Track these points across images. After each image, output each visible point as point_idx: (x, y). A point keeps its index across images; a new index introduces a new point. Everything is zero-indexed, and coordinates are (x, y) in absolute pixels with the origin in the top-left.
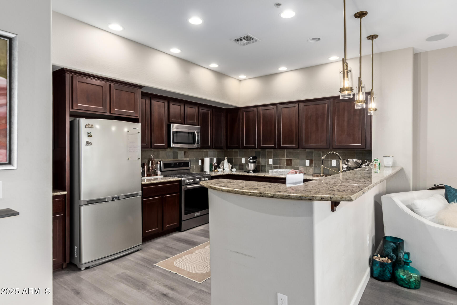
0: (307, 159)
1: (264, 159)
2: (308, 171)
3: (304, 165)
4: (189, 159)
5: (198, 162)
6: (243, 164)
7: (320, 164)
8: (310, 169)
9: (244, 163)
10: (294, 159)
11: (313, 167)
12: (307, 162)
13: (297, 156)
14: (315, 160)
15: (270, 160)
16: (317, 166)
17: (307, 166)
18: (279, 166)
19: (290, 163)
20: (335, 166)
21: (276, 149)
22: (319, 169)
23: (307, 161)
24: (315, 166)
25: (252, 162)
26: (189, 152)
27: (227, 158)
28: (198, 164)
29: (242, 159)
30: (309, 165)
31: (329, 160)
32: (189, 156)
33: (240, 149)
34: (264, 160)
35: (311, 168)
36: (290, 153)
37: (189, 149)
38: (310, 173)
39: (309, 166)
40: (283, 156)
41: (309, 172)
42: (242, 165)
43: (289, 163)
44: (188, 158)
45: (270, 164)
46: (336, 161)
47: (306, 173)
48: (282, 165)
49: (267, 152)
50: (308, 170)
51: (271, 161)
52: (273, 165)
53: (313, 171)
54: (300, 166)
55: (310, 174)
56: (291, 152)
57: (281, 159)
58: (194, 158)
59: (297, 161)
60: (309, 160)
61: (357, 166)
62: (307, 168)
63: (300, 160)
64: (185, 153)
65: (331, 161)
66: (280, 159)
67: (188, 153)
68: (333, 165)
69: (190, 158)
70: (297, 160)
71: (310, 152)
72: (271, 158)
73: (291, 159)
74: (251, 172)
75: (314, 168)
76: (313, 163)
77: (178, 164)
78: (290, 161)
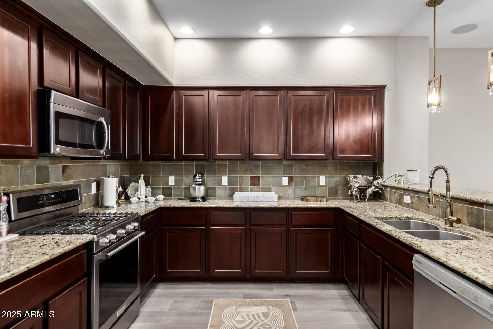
0: (284, 176)
1: (213, 176)
2: (285, 194)
3: (280, 185)
4: (74, 182)
5: (90, 187)
6: (171, 185)
7: (304, 182)
8: (288, 190)
9: (173, 184)
10: (264, 177)
11: (293, 187)
12: (285, 181)
13: (268, 171)
14: (296, 177)
15: (223, 178)
16: (299, 184)
17: (284, 186)
18: (238, 187)
19: (257, 182)
20: (325, 184)
21: (244, 160)
22: (302, 189)
23: (284, 178)
24: (296, 185)
25: (200, 183)
26: (73, 166)
27: (143, 177)
28: (91, 192)
29: (170, 177)
30: (287, 184)
31: (315, 176)
32: (74, 175)
33: (174, 160)
34: (213, 178)
35: (290, 188)
36: (257, 166)
37: (73, 159)
38: (289, 195)
39: (288, 186)
40: (246, 171)
41: (287, 194)
42: (170, 188)
43: (255, 182)
44: (71, 179)
45: (223, 184)
46: (326, 177)
47: (283, 197)
48: (245, 186)
49: (218, 165)
50: (286, 192)
51: (225, 180)
52: (229, 186)
53: (293, 192)
54: (273, 186)
55: (289, 197)
56: (260, 165)
57: (243, 176)
58: (83, 180)
59: (269, 179)
60: (287, 177)
61: (367, 184)
62: (285, 189)
63: (273, 177)
64: (65, 168)
65: (318, 177)
66: (241, 176)
67: (70, 169)
68: (321, 184)
69: (75, 180)
70: (268, 177)
71: (288, 165)
72: (224, 174)
73: (260, 176)
74: (200, 199)
75: (295, 188)
76: (293, 181)
77: (53, 196)
78: (257, 178)
